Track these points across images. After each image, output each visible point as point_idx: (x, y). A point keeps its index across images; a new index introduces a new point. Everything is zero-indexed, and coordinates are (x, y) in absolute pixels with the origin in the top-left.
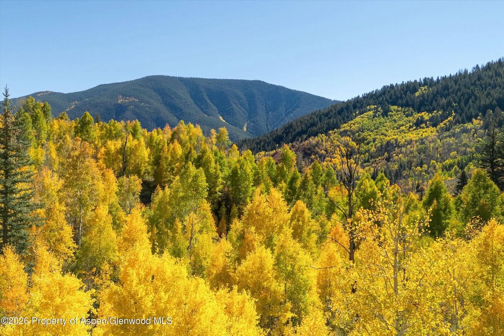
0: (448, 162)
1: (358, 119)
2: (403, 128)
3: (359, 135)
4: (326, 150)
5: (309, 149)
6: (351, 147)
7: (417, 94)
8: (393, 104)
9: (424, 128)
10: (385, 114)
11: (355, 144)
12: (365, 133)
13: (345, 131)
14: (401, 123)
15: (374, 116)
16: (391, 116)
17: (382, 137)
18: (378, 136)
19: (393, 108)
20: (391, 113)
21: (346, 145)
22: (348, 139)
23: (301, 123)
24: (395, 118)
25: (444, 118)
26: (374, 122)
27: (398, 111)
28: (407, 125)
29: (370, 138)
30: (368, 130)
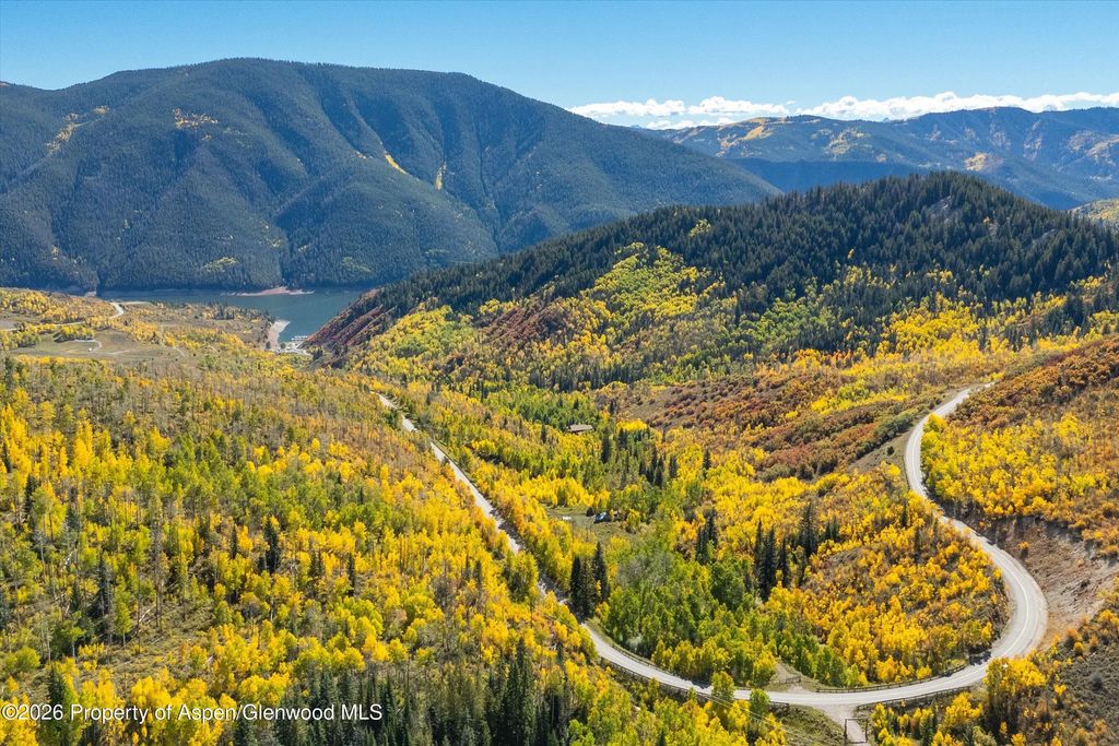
0: (688, 356)
1: (617, 269)
2: (665, 291)
3: (615, 299)
4: (574, 322)
5: (555, 320)
6: (604, 318)
7: (693, 232)
8: (664, 245)
9: (686, 294)
10: (650, 263)
11: (608, 312)
12: (623, 296)
13: (600, 291)
14: (665, 281)
15: (638, 266)
16: (657, 266)
17: (641, 304)
18: (636, 302)
19: (663, 251)
20: (657, 262)
21: (598, 316)
22: (601, 305)
23: (547, 257)
24: (661, 271)
25: (710, 281)
26: (636, 276)
27: (667, 259)
28: (671, 287)
29: (628, 304)
30: (628, 291)
